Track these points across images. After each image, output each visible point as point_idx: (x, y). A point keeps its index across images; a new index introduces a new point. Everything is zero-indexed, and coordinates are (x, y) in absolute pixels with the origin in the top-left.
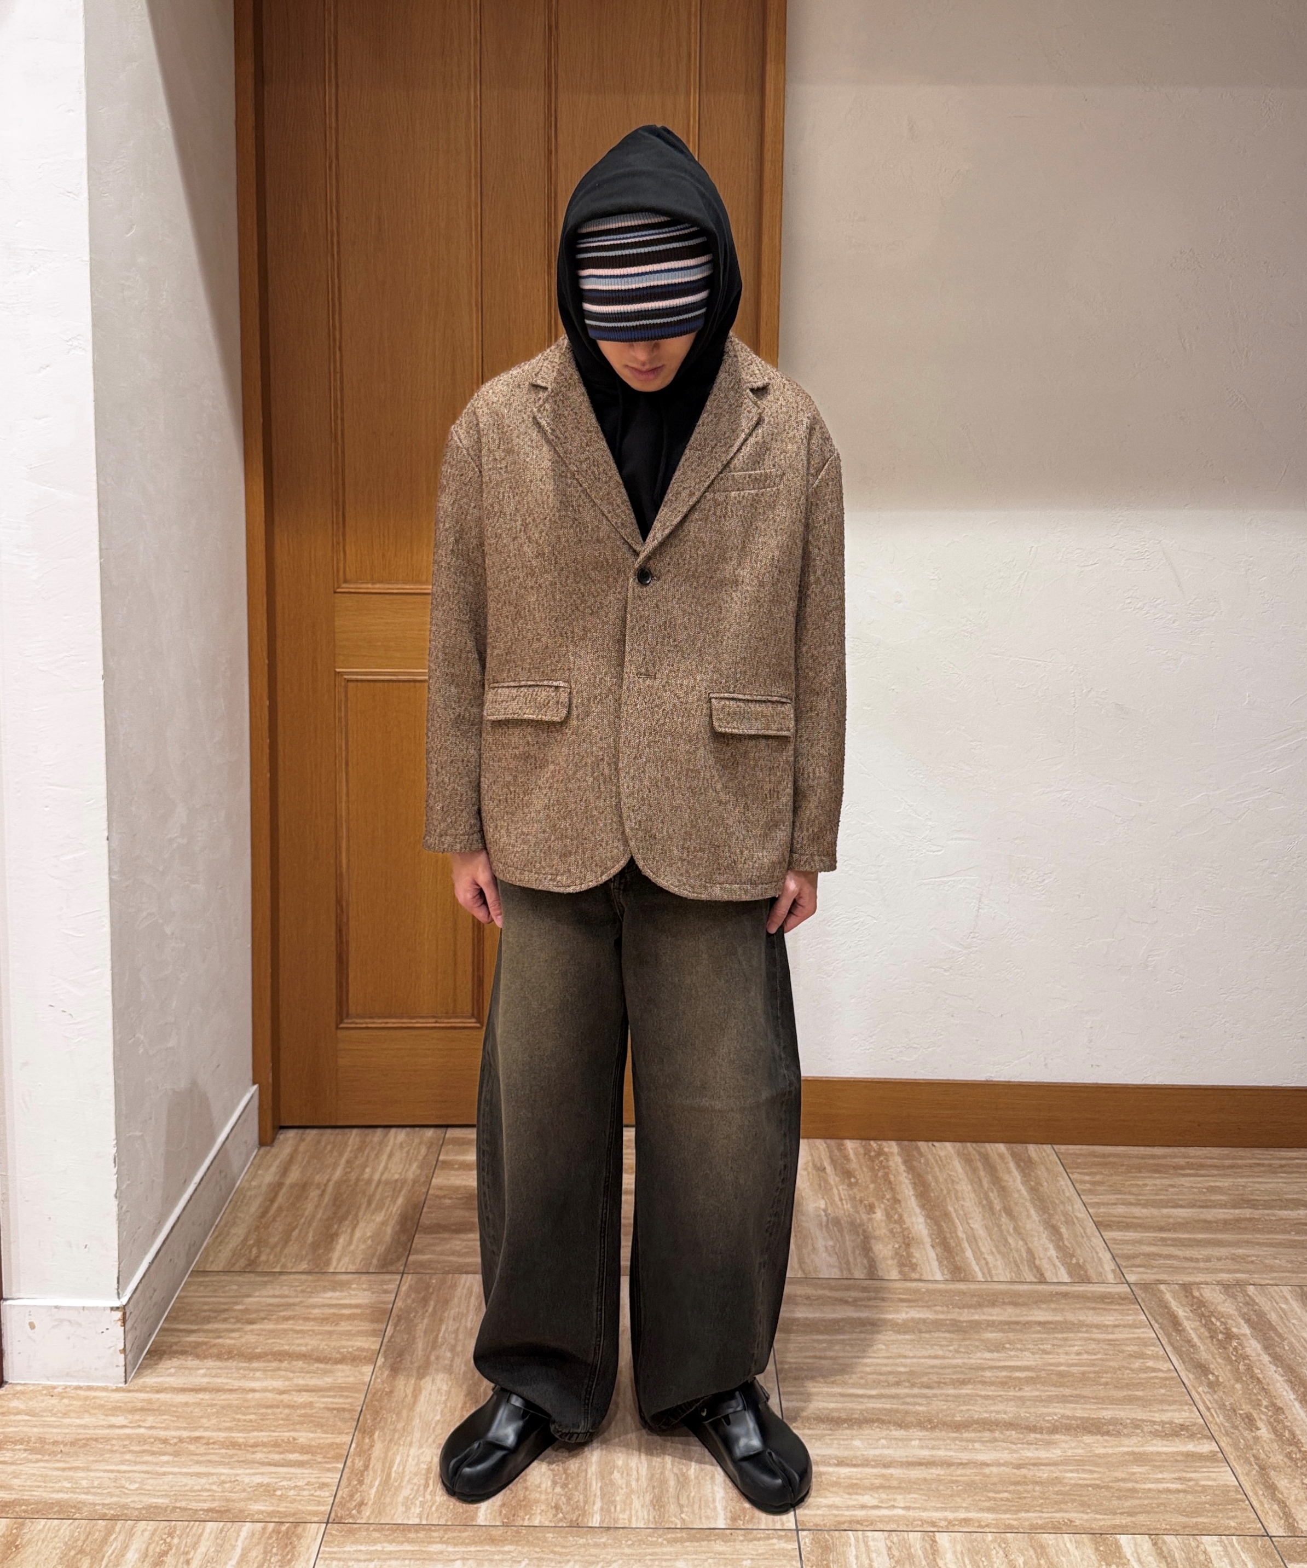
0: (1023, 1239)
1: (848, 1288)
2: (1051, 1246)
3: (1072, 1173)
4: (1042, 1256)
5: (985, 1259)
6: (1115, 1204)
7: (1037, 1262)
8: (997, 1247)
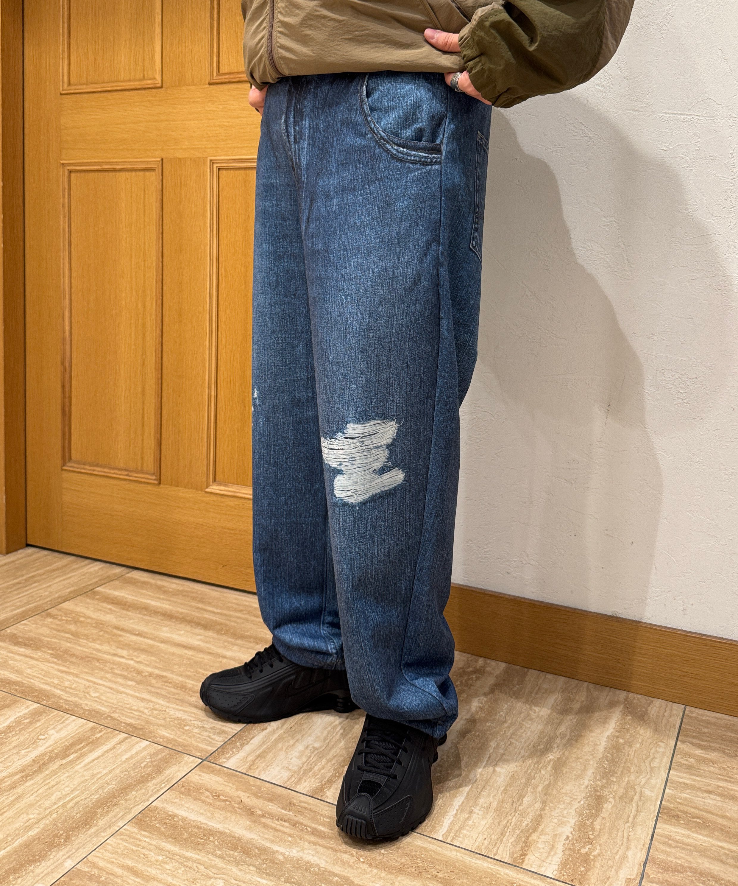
0: (544, 803)
1: (273, 798)
2: (572, 821)
3: (683, 742)
4: (547, 830)
5: (471, 812)
6: (710, 792)
7: (534, 837)
8: (503, 801)
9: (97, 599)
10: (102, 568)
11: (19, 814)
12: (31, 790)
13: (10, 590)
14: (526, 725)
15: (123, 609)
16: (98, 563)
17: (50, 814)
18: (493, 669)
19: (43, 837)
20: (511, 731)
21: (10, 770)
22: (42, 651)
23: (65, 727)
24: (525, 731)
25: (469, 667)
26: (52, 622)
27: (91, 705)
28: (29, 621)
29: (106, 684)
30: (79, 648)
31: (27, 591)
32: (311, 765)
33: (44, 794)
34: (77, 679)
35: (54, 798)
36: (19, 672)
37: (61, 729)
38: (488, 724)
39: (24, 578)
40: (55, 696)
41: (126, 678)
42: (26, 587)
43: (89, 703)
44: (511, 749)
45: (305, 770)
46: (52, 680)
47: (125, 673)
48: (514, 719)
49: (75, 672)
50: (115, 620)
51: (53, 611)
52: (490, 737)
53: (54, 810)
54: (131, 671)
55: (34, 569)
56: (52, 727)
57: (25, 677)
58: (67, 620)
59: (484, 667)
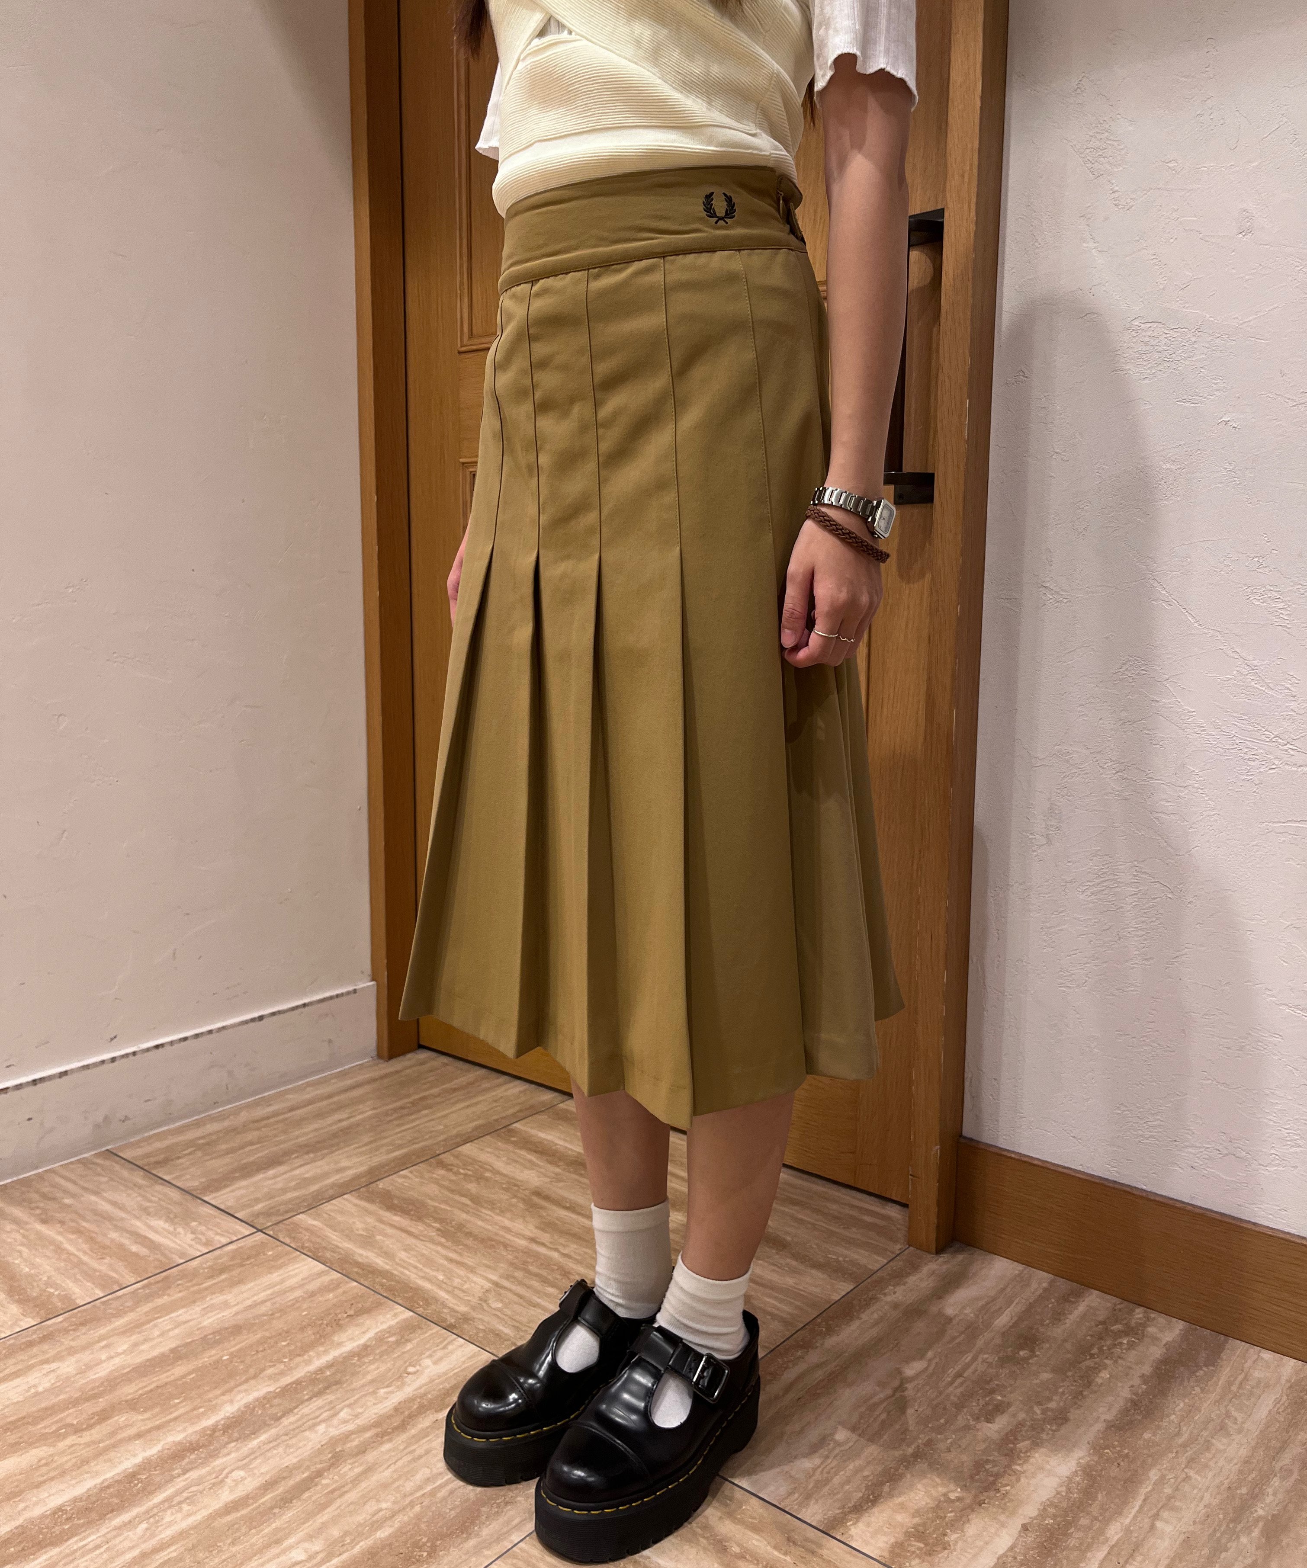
9: (513, 1142)
10: (524, 1091)
11: (365, 1499)
12: (388, 1460)
13: (389, 1118)
14: (1219, 1443)
15: (550, 1163)
16: (518, 1082)
17: (411, 1505)
18: (1161, 1331)
19: (397, 1544)
20: (1189, 1454)
21: (359, 1422)
22: (426, 1224)
23: (447, 1355)
24: (1214, 1456)
25: (1116, 1322)
26: (444, 1176)
27: (488, 1323)
28: (411, 1172)
29: (514, 1287)
30: (480, 1223)
31: (413, 1121)
32: (828, 1473)
33: (405, 1470)
34: (471, 1276)
35: (419, 1477)
36: (388, 1255)
37: (440, 1359)
38: (1146, 1436)
39: (411, 1100)
40: (437, 1301)
41: (545, 1281)
42: (412, 1114)
43: (486, 1319)
44: (1187, 1488)
45: (817, 1482)
46: (435, 1273)
47: (544, 1273)
48: (1196, 1431)
49: (471, 1264)
50: (536, 1179)
51: (447, 1158)
52: (1150, 1460)
53: (417, 1498)
54: (553, 1270)
55: (425, 1087)
56: (428, 1353)
57: (398, 1264)
58: (465, 1175)
59: (1144, 1326)
